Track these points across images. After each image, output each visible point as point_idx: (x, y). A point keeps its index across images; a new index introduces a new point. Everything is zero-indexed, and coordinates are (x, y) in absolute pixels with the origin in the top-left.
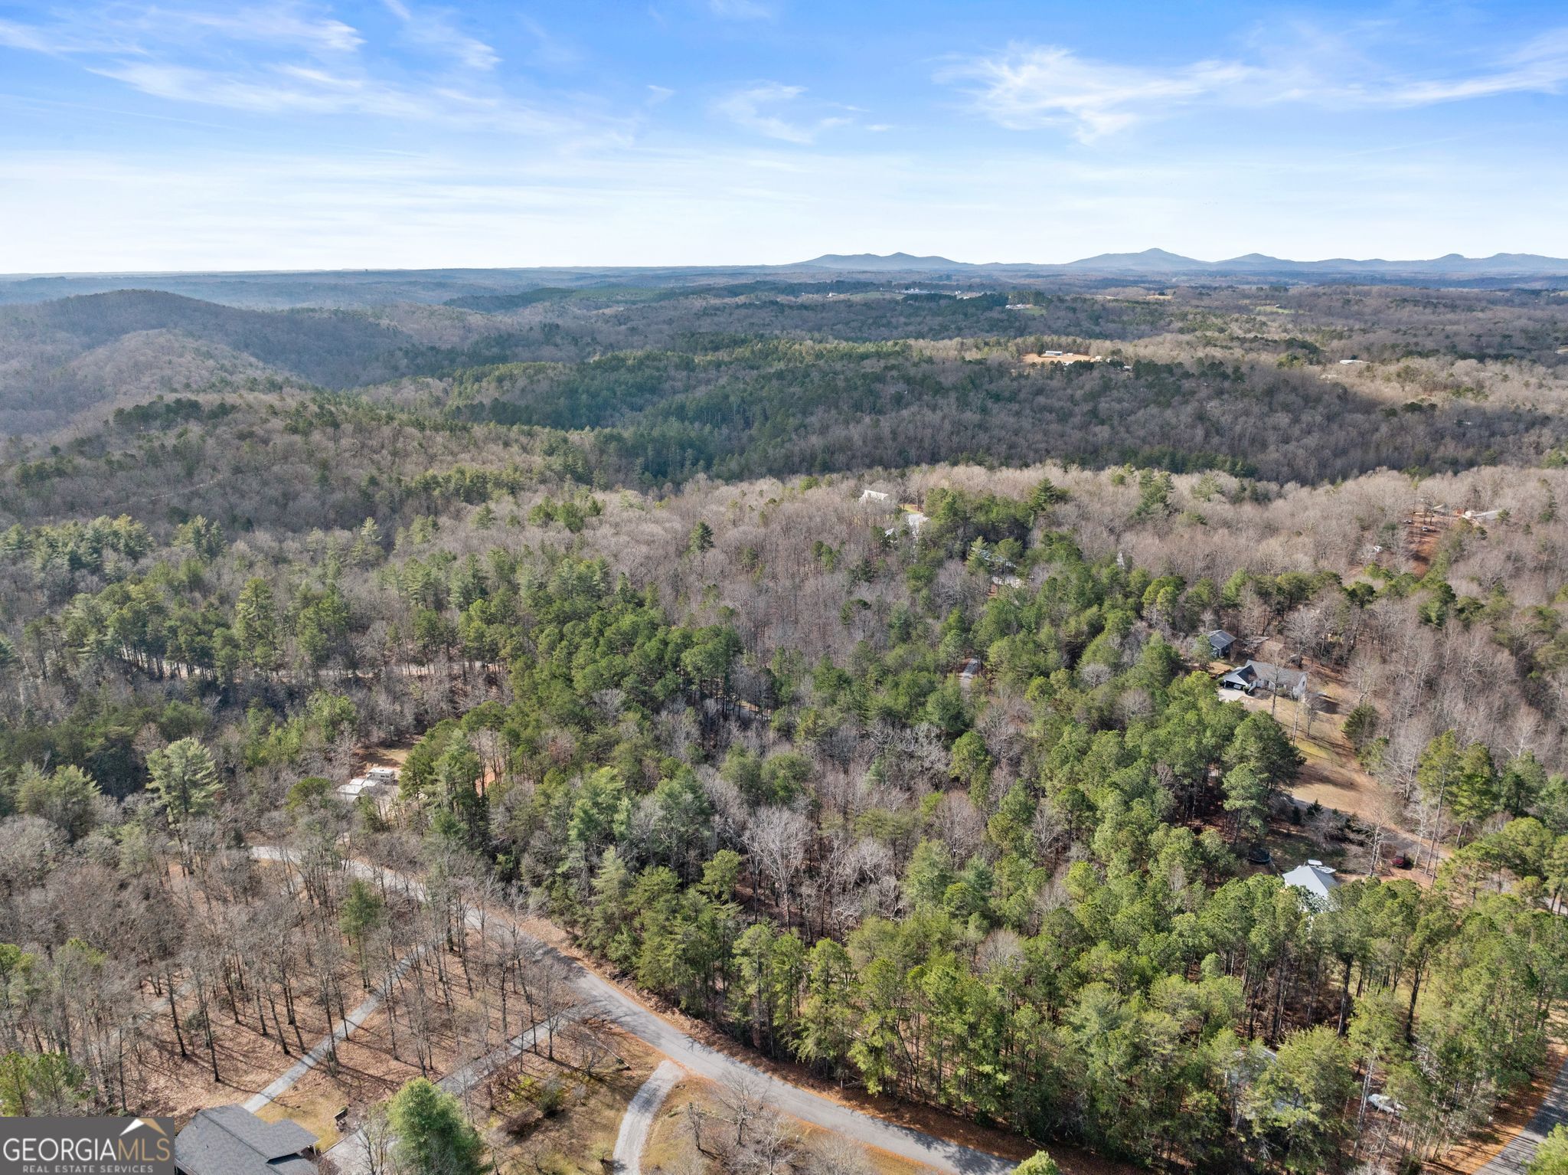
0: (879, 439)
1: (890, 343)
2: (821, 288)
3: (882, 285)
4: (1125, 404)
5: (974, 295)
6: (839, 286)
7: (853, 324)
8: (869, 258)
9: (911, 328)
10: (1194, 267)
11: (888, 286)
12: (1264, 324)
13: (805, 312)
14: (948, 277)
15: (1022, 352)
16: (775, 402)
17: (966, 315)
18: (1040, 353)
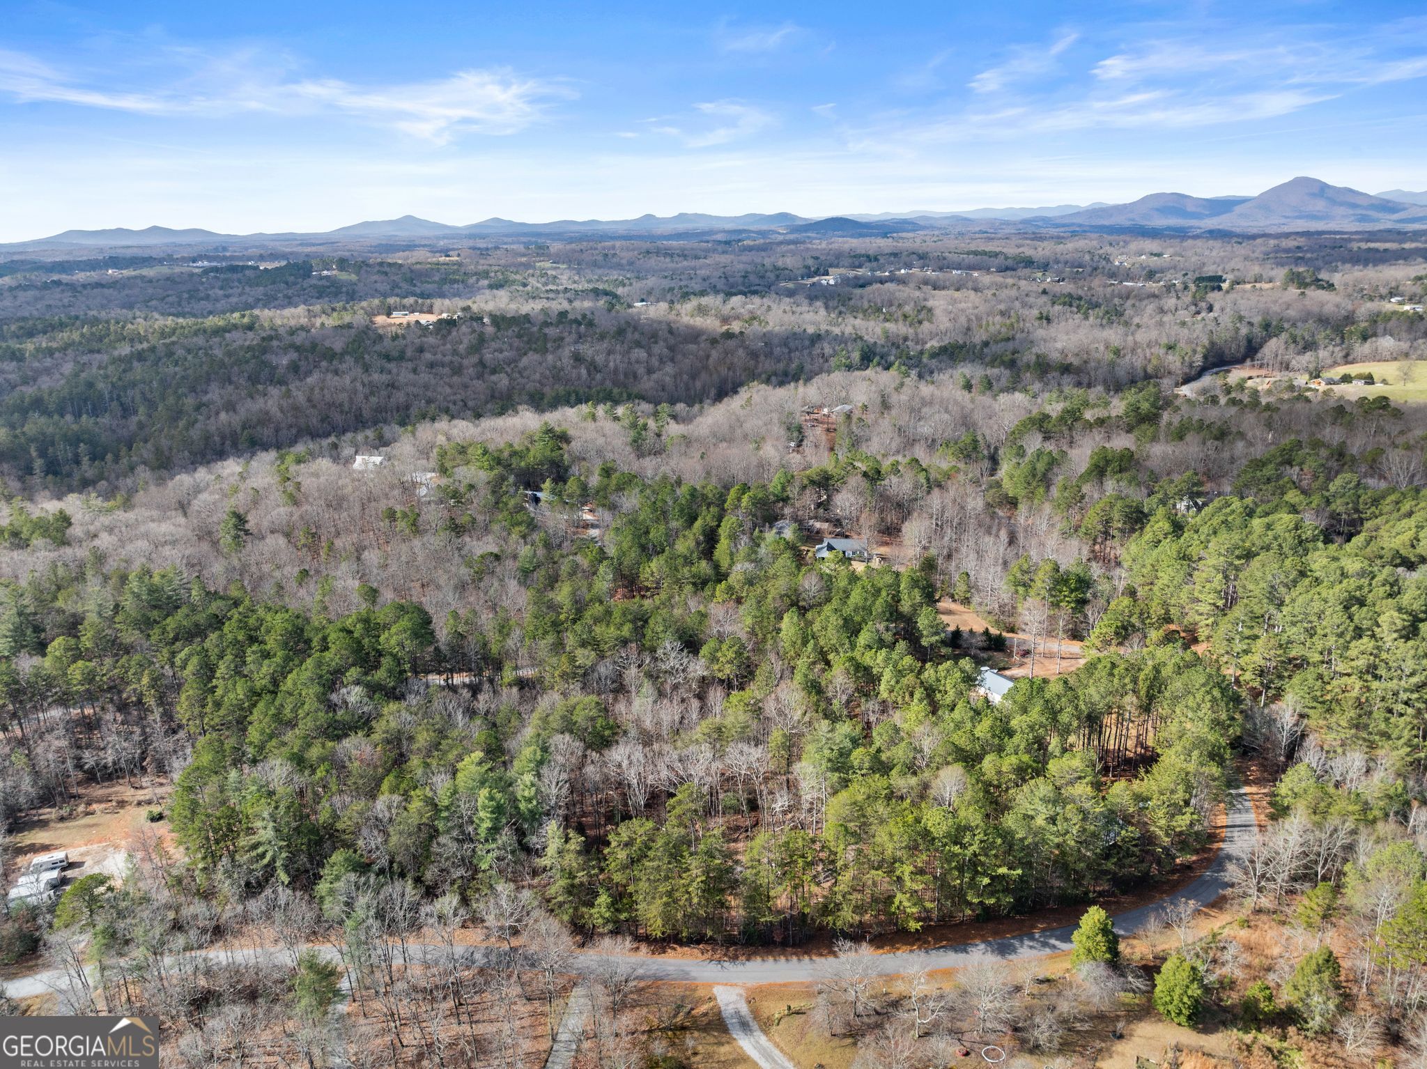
0: (296, 408)
1: (236, 315)
2: (92, 265)
3: (164, 259)
4: (506, 353)
5: (276, 264)
6: (114, 262)
7: (170, 299)
8: (120, 232)
9: (234, 300)
10: (447, 232)
11: (170, 259)
12: (555, 277)
13: (106, 291)
14: (225, 249)
15: (371, 314)
16: (155, 384)
17: (287, 283)
18: (389, 315)
